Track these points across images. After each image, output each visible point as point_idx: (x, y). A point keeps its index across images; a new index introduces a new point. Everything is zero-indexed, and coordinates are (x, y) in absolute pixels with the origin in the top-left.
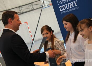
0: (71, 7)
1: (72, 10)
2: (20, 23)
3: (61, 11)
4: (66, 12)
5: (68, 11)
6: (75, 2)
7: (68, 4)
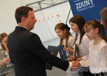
0: (87, 5)
2: (35, 21)
3: (77, 8)
7: (84, 2)
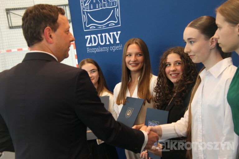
0: (108, 43)
4: (98, 50)
5: (102, 50)
6: (117, 34)
7: (103, 35)
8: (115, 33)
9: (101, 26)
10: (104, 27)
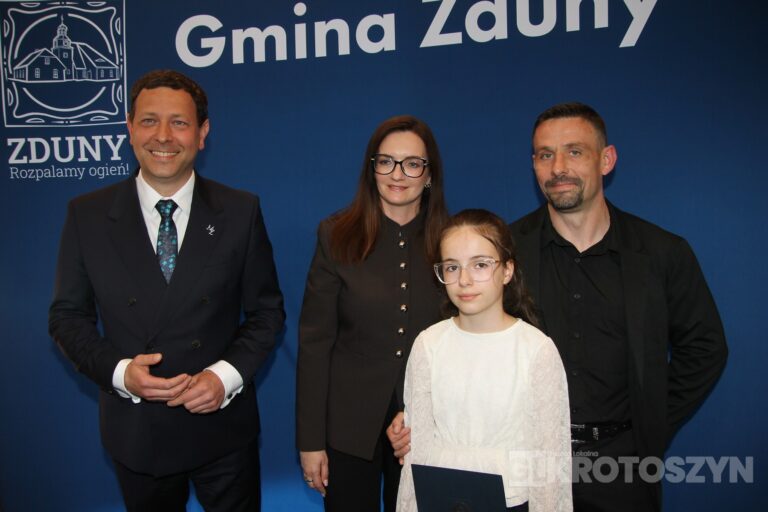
0: (83, 158)
1: (86, 172)
4: (48, 174)
5: (61, 174)
6: (115, 141)
7: (70, 140)
8: (108, 138)
9: (65, 120)
10: (73, 121)
